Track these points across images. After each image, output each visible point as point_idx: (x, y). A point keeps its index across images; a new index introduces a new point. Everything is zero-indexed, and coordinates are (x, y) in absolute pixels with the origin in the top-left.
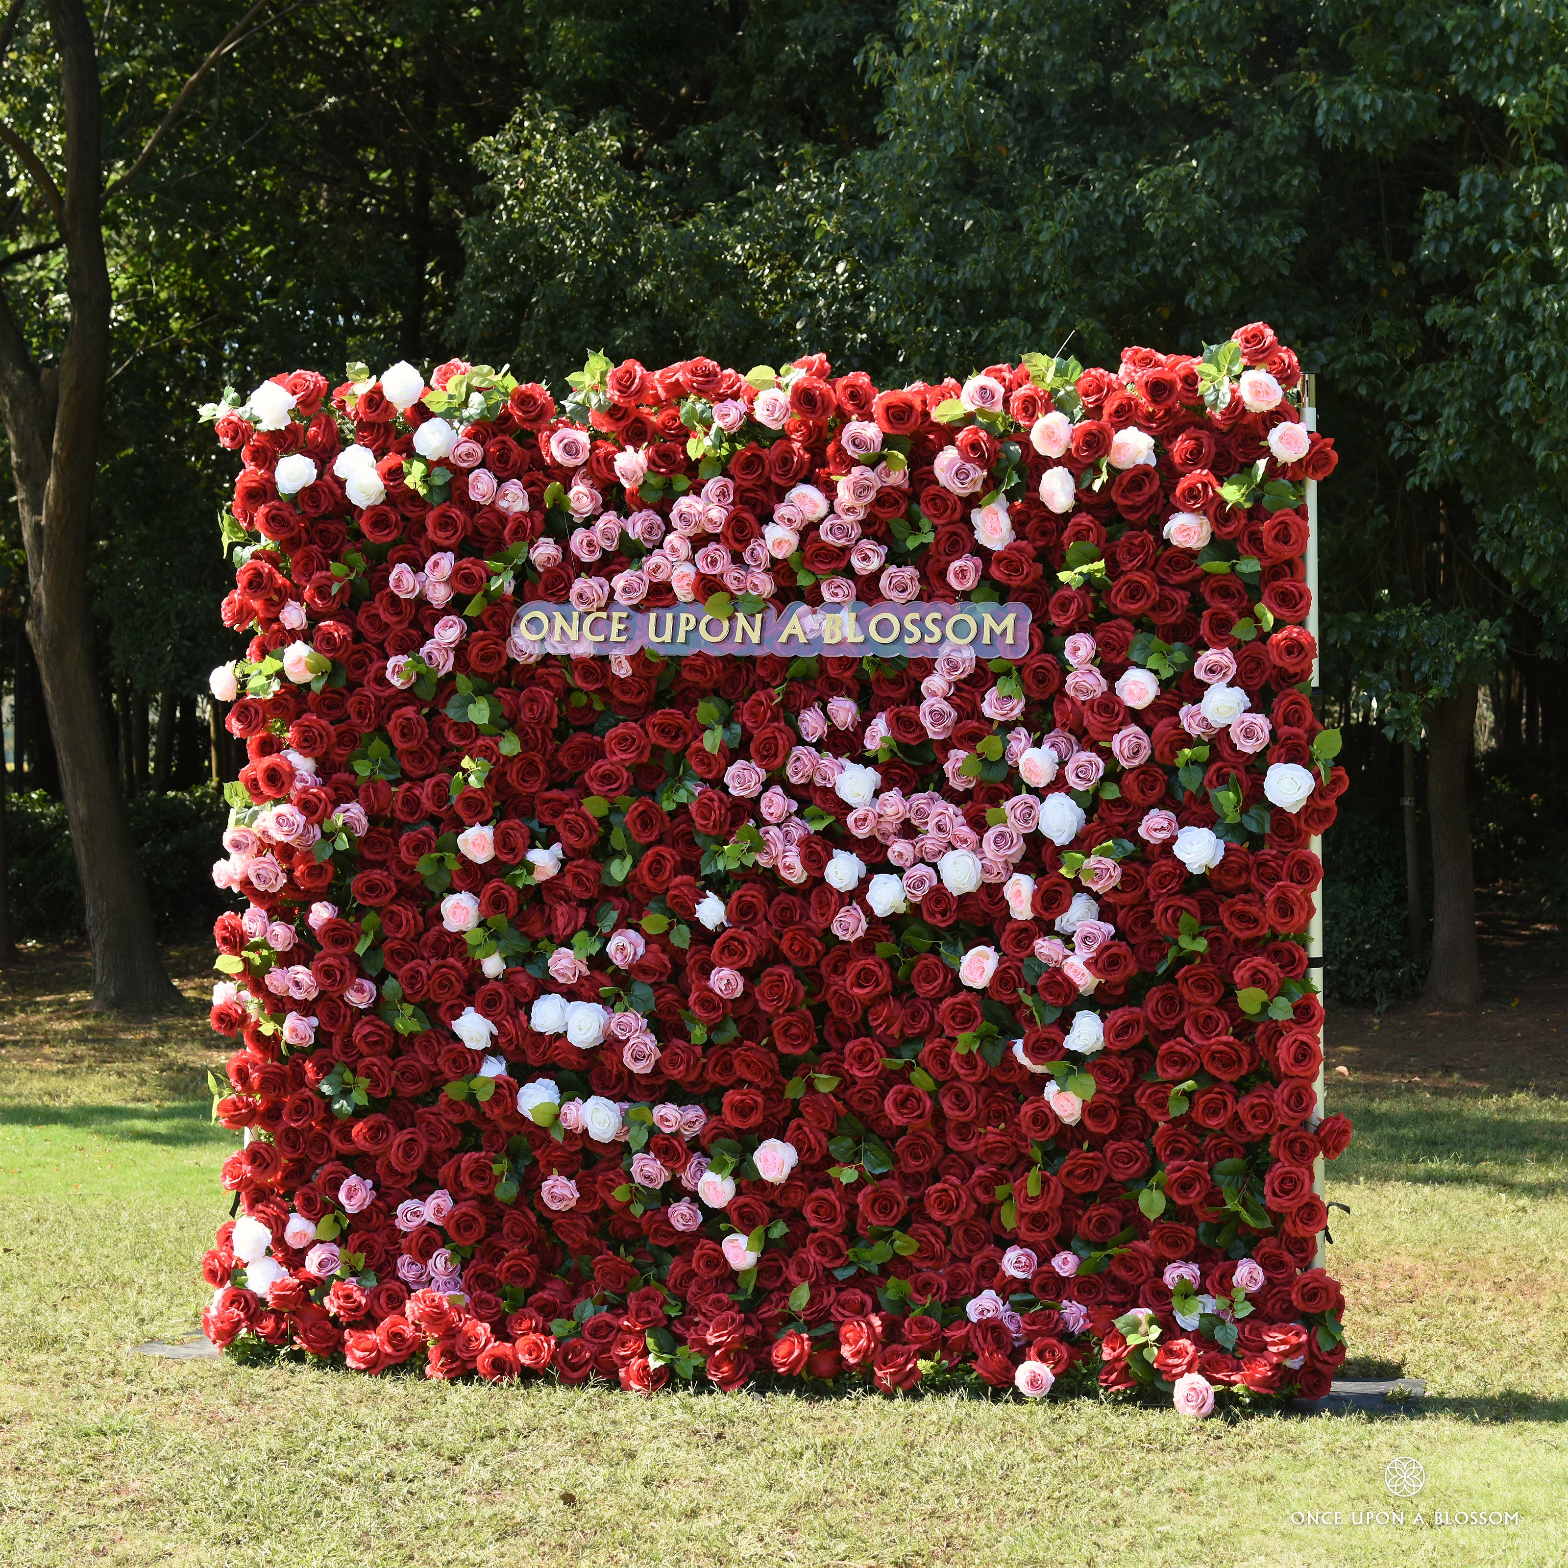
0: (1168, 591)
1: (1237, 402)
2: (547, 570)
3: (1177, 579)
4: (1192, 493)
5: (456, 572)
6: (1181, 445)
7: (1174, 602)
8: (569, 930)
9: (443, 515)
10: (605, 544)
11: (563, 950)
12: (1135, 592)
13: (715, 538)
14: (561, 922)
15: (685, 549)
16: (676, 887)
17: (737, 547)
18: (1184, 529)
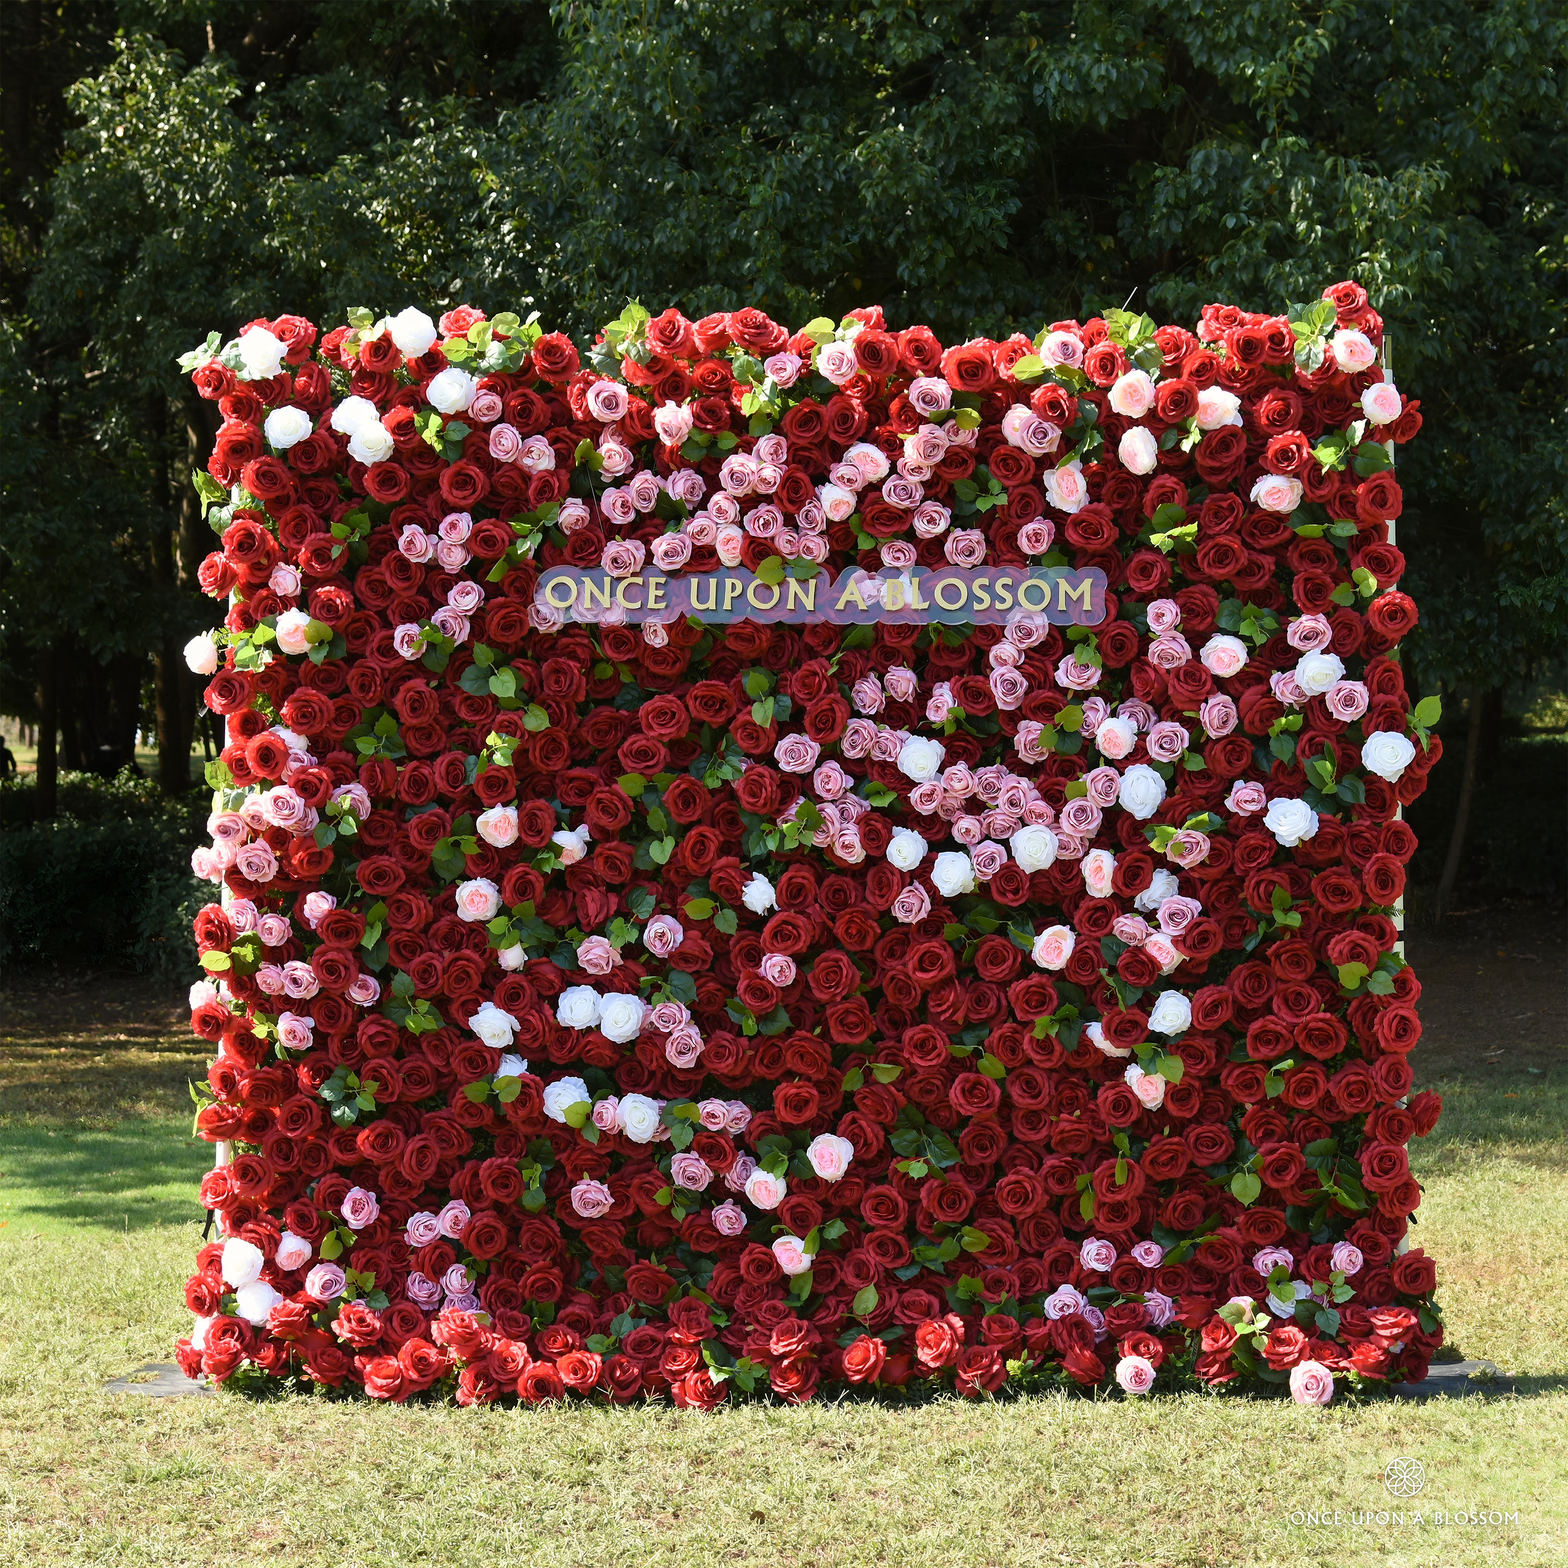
0: (1255, 556)
1: (1330, 364)
2: (575, 532)
3: (1265, 543)
4: (1285, 455)
5: (475, 534)
6: (1267, 405)
7: (1260, 567)
8: (601, 917)
9: (458, 474)
10: (640, 505)
11: (595, 938)
12: (1223, 555)
13: (768, 499)
14: (592, 908)
15: (732, 510)
16: (721, 869)
17: (791, 508)
18: (1273, 492)
